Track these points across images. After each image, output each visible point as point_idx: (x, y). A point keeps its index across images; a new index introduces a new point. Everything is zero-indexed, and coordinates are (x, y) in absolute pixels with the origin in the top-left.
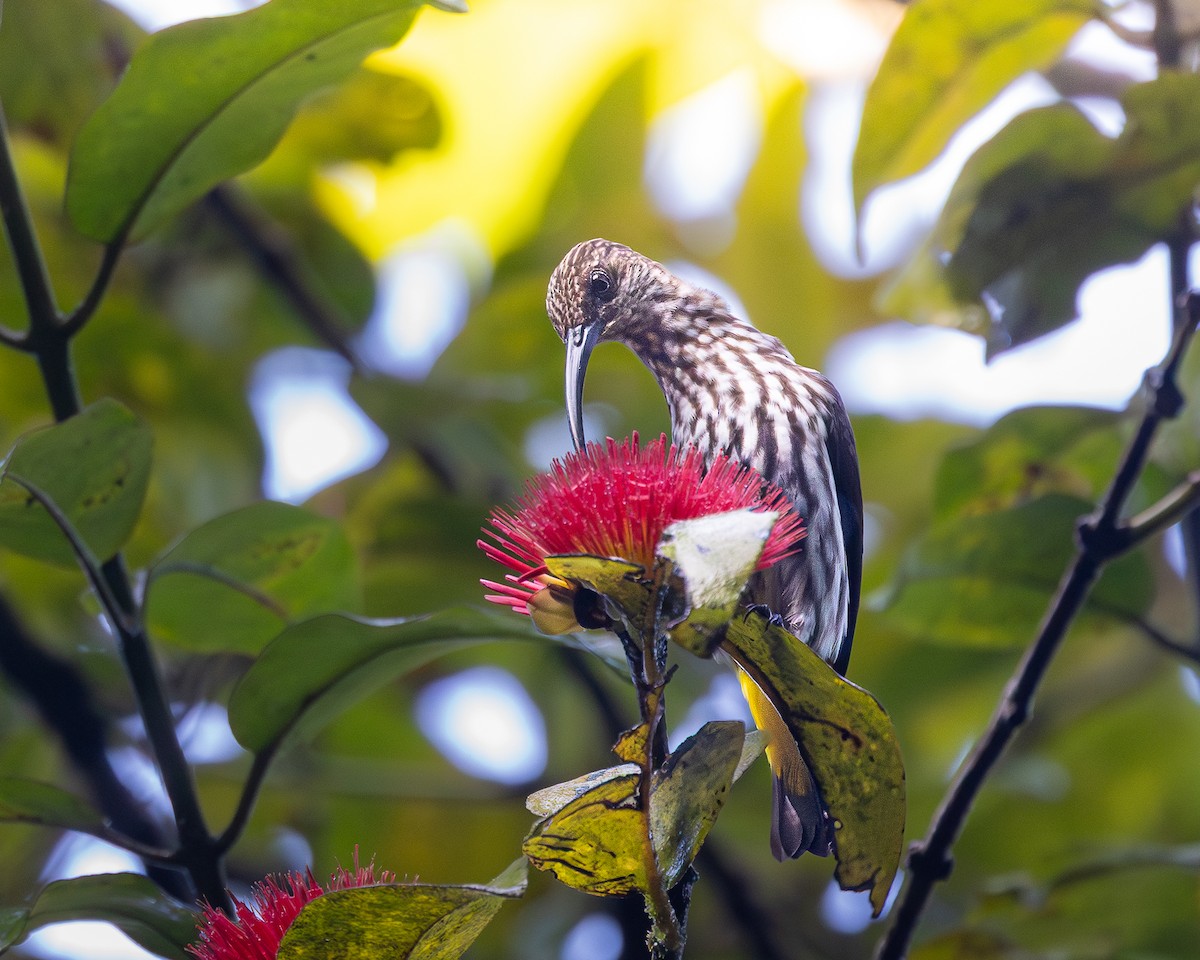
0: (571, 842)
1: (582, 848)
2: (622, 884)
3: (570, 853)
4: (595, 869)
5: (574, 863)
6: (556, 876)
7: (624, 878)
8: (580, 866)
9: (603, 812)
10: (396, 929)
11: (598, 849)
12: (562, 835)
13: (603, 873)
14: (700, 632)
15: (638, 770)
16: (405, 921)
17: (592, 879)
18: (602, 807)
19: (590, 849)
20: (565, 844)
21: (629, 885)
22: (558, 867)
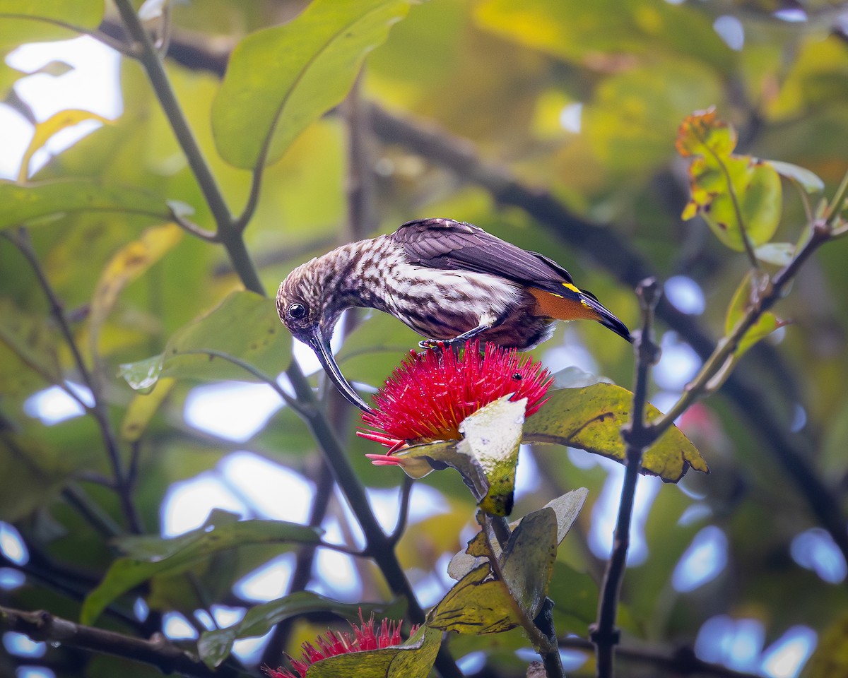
0: (460, 611)
1: (468, 612)
2: (503, 624)
3: (463, 617)
4: (482, 620)
5: (467, 621)
6: (458, 632)
7: (502, 620)
8: (472, 622)
9: (474, 588)
10: (368, 672)
11: (479, 609)
12: (452, 609)
13: (489, 621)
14: (498, 500)
15: (487, 560)
16: (371, 667)
17: (482, 627)
18: (472, 586)
19: (474, 611)
20: (457, 613)
21: (508, 623)
22: (457, 627)
